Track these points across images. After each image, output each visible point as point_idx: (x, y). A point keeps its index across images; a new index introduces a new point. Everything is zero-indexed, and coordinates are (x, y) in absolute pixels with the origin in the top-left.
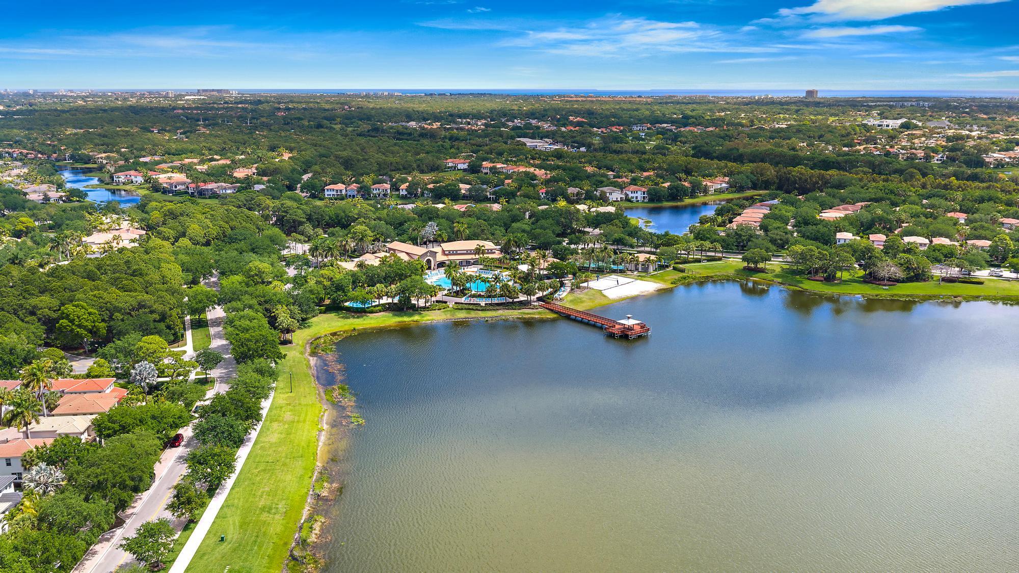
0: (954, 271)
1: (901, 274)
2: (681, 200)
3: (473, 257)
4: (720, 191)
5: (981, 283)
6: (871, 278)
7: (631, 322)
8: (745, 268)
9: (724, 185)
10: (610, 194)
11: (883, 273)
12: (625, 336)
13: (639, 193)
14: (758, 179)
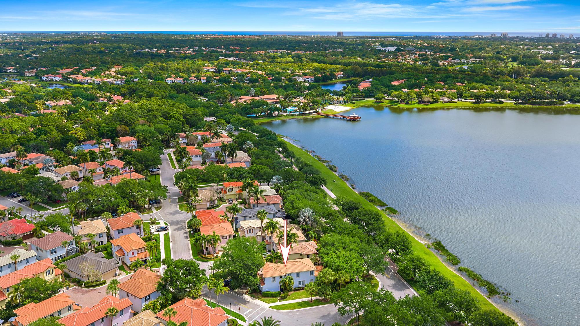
0: (447, 100)
1: (431, 100)
2: (327, 82)
3: (276, 101)
4: (340, 78)
5: (456, 103)
6: (421, 102)
7: (355, 115)
8: (375, 102)
9: (341, 75)
10: (298, 79)
11: (426, 100)
12: (354, 120)
13: (310, 79)
14: (355, 73)
